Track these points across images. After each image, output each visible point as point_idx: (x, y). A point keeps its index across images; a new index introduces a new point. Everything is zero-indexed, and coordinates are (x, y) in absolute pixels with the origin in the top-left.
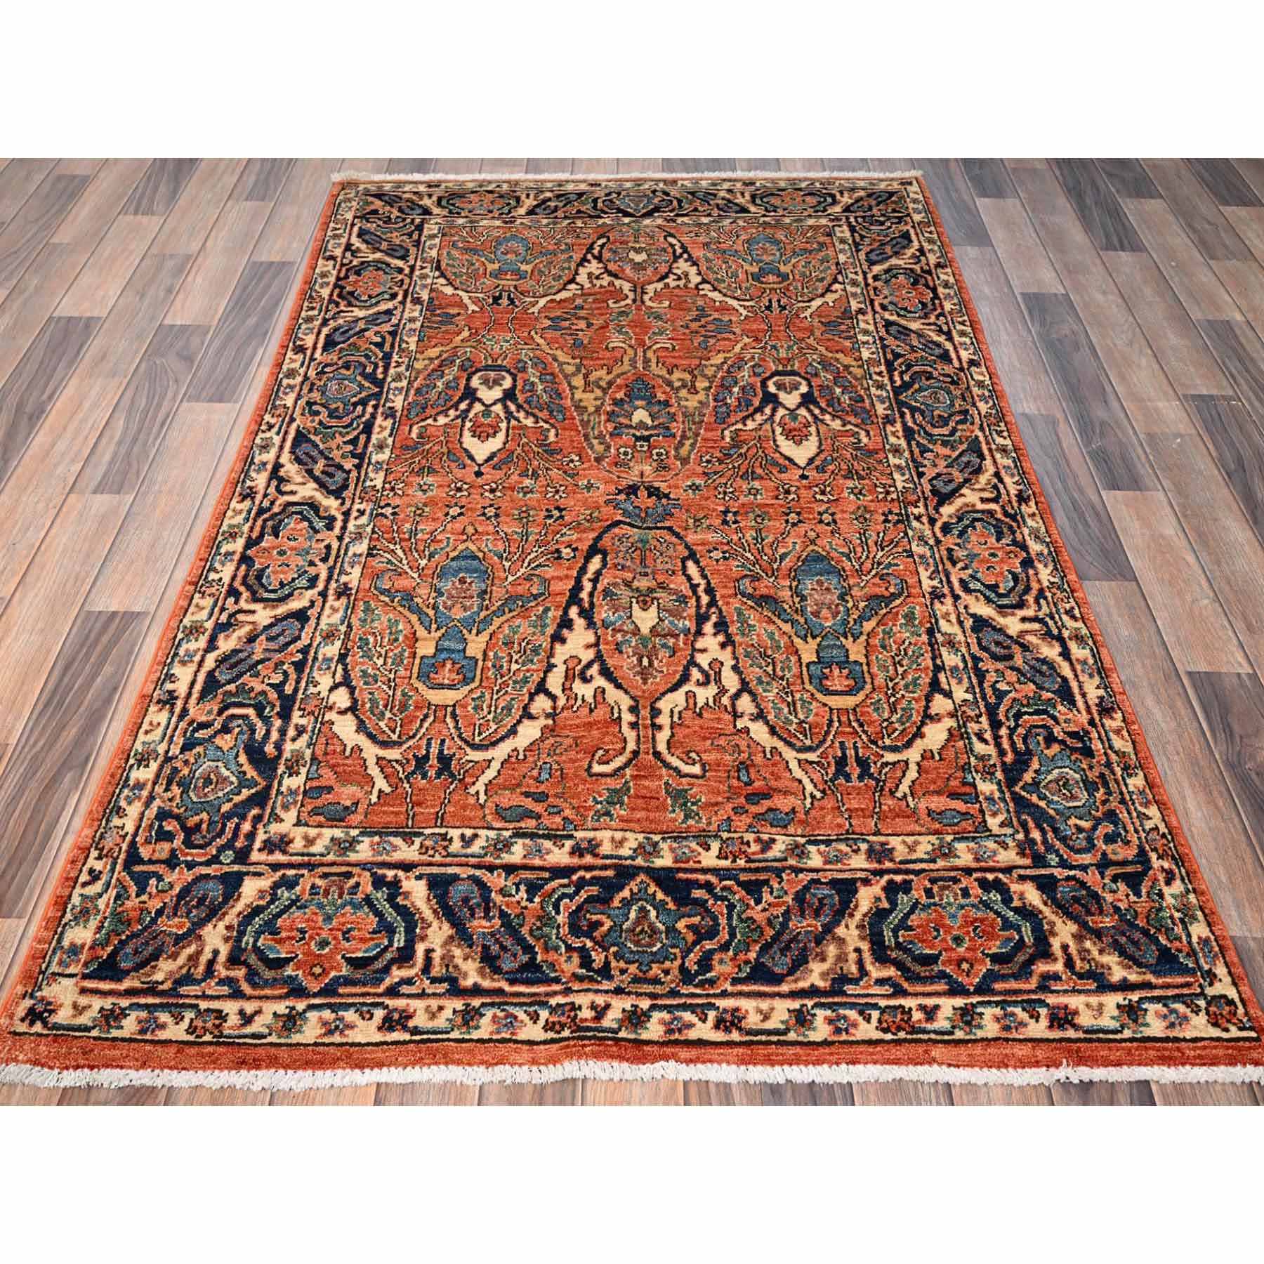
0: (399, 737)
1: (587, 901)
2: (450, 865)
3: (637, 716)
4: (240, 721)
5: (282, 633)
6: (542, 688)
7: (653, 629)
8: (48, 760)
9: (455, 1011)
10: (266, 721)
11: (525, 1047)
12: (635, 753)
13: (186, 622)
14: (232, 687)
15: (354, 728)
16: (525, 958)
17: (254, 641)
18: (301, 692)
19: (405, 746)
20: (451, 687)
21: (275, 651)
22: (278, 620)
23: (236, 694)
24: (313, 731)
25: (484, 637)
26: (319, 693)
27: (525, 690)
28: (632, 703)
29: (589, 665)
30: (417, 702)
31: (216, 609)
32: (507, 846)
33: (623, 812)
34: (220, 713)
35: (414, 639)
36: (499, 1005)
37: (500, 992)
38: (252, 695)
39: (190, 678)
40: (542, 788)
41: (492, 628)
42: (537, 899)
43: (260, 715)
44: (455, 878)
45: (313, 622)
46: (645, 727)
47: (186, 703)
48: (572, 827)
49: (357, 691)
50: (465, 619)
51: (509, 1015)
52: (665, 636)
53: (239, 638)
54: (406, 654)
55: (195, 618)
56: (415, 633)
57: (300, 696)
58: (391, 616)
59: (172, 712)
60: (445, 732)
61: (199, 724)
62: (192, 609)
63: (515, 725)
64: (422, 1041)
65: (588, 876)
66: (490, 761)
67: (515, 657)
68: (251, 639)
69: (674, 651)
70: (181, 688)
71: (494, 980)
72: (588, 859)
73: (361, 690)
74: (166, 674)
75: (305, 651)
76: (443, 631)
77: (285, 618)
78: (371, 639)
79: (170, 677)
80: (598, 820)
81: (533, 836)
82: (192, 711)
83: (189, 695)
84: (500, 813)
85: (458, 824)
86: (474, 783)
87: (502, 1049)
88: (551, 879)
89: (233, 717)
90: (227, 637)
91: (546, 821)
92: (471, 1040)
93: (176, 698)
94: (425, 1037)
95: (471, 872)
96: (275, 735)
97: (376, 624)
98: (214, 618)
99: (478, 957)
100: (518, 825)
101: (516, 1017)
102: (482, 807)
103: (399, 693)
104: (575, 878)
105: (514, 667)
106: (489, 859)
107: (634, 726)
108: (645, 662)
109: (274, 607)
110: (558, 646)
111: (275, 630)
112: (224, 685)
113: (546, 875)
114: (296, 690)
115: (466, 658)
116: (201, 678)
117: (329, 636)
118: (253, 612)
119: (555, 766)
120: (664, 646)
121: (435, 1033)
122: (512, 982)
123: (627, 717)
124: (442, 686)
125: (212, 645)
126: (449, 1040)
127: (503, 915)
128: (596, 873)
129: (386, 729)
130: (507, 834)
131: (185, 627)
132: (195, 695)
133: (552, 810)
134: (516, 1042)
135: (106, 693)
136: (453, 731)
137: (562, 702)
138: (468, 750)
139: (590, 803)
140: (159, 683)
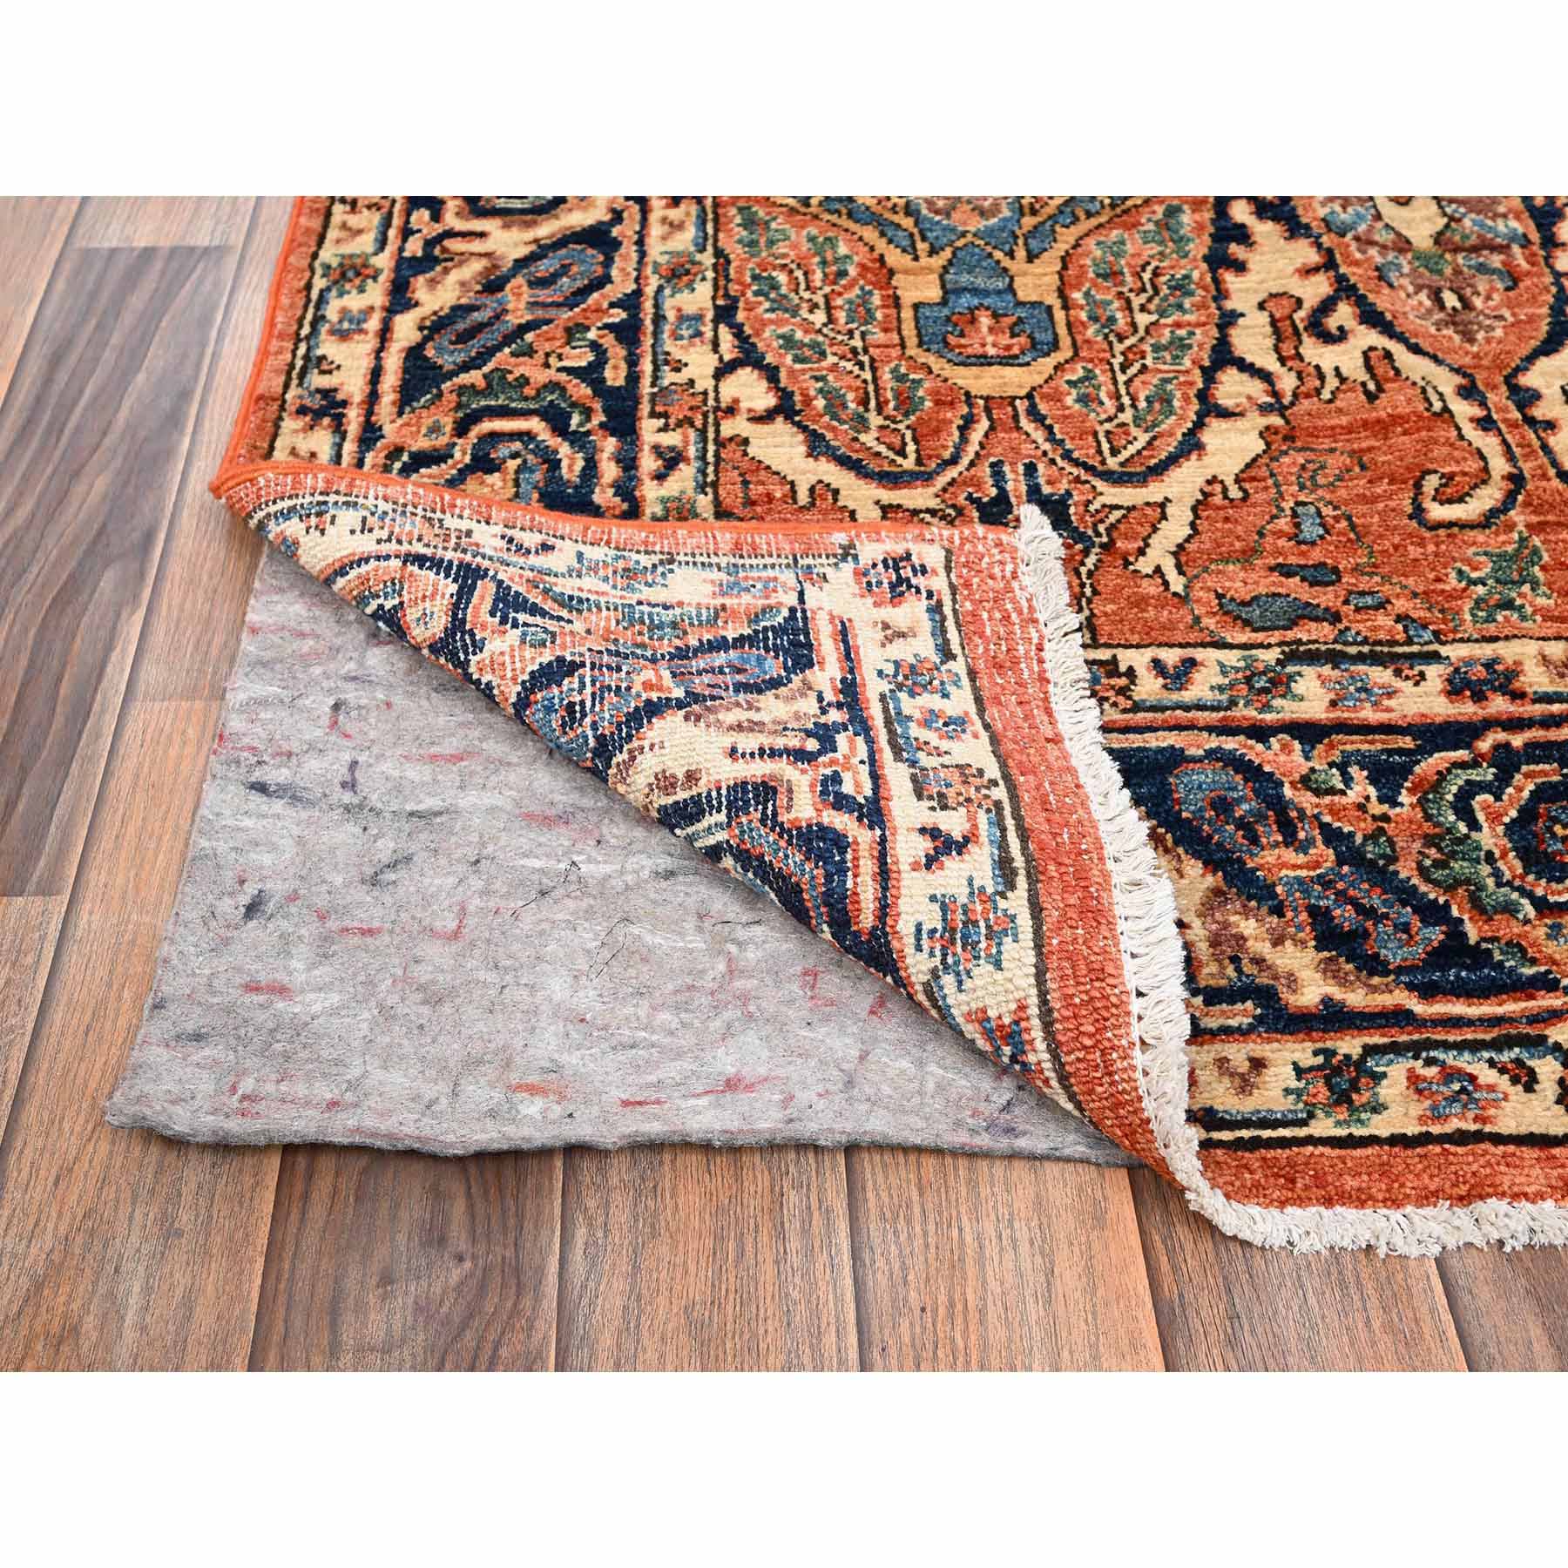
0: (919, 462)
1: (1539, 794)
2: (1152, 729)
3: (1483, 404)
4: (517, 446)
5: (564, 270)
6: (1223, 356)
7: (1438, 238)
8: (50, 542)
9: (1299, 1072)
10: (578, 440)
11: (1529, 1153)
12: (1516, 480)
13: (328, 255)
14: (474, 377)
15: (803, 449)
16: (1436, 934)
17: (501, 288)
18: (646, 381)
19: (941, 481)
20: (1007, 360)
21: (558, 305)
22: (542, 251)
23: (488, 391)
24: (703, 457)
25: (1048, 266)
26: (691, 383)
27: (1187, 363)
28: (1459, 380)
29: (1327, 306)
30: (934, 393)
31: (392, 233)
32: (1280, 684)
33: (1541, 601)
34: (461, 429)
35: (883, 273)
36: (1415, 1049)
37: (1400, 1017)
38: (528, 391)
39: (366, 363)
40: (1316, 555)
41: (1061, 247)
42: (1404, 798)
43: (560, 428)
44: (1175, 758)
45: (629, 250)
46: (1513, 425)
47: (370, 413)
48: (1427, 636)
49: (783, 375)
50: (990, 232)
51: (1449, 1074)
52: (1475, 249)
53: (463, 284)
54: (876, 300)
55: (347, 249)
56: (881, 258)
57: (646, 388)
58: (814, 231)
59: (339, 429)
60: (1027, 448)
61: (413, 455)
62: (332, 234)
63: (1192, 433)
64: (1239, 1144)
65: (1517, 741)
66: (1162, 506)
67: (1137, 302)
68: (493, 284)
69: (1513, 279)
70: (352, 384)
71: (1374, 989)
72: (1499, 705)
73: (791, 372)
74: (307, 358)
75: (631, 302)
76: (948, 253)
77: (562, 242)
78: (782, 278)
79: (320, 363)
80: (1490, 619)
81: (1335, 658)
82: (391, 430)
83: (373, 397)
84: (1234, 610)
85: (1135, 639)
86: (1141, 552)
87: (1468, 1159)
88: (1425, 751)
89: (495, 437)
90: (433, 283)
91: (1360, 626)
92: (1373, 1140)
93: (344, 404)
94: (1245, 1133)
95: (1213, 742)
96: (609, 471)
97: (781, 248)
98: (391, 248)
99: (1306, 934)
100: (1290, 635)
101: (1473, 1079)
102: (1182, 599)
103: (886, 376)
104: (1484, 745)
105: (1143, 320)
106: (1245, 712)
107: (1486, 423)
108: (1451, 300)
109: (529, 225)
110: (1230, 279)
111: (545, 267)
112: (455, 373)
113: (1407, 742)
114: (633, 378)
115: (1020, 304)
116: (393, 362)
117: (679, 273)
118: (482, 235)
119: (1327, 511)
120: (1482, 269)
121: (1264, 1123)
122: (1428, 992)
123: (1464, 410)
124: (984, 361)
125: (400, 298)
126: (1310, 1140)
127: (1332, 836)
128: (1536, 734)
129: (882, 449)
130: (1270, 656)
131: (327, 267)
132: (388, 397)
133: (1362, 602)
134: (1498, 1139)
135: (166, 404)
136: (1047, 446)
137: (1287, 383)
138: (1100, 485)
139: (1453, 582)
140: (295, 373)
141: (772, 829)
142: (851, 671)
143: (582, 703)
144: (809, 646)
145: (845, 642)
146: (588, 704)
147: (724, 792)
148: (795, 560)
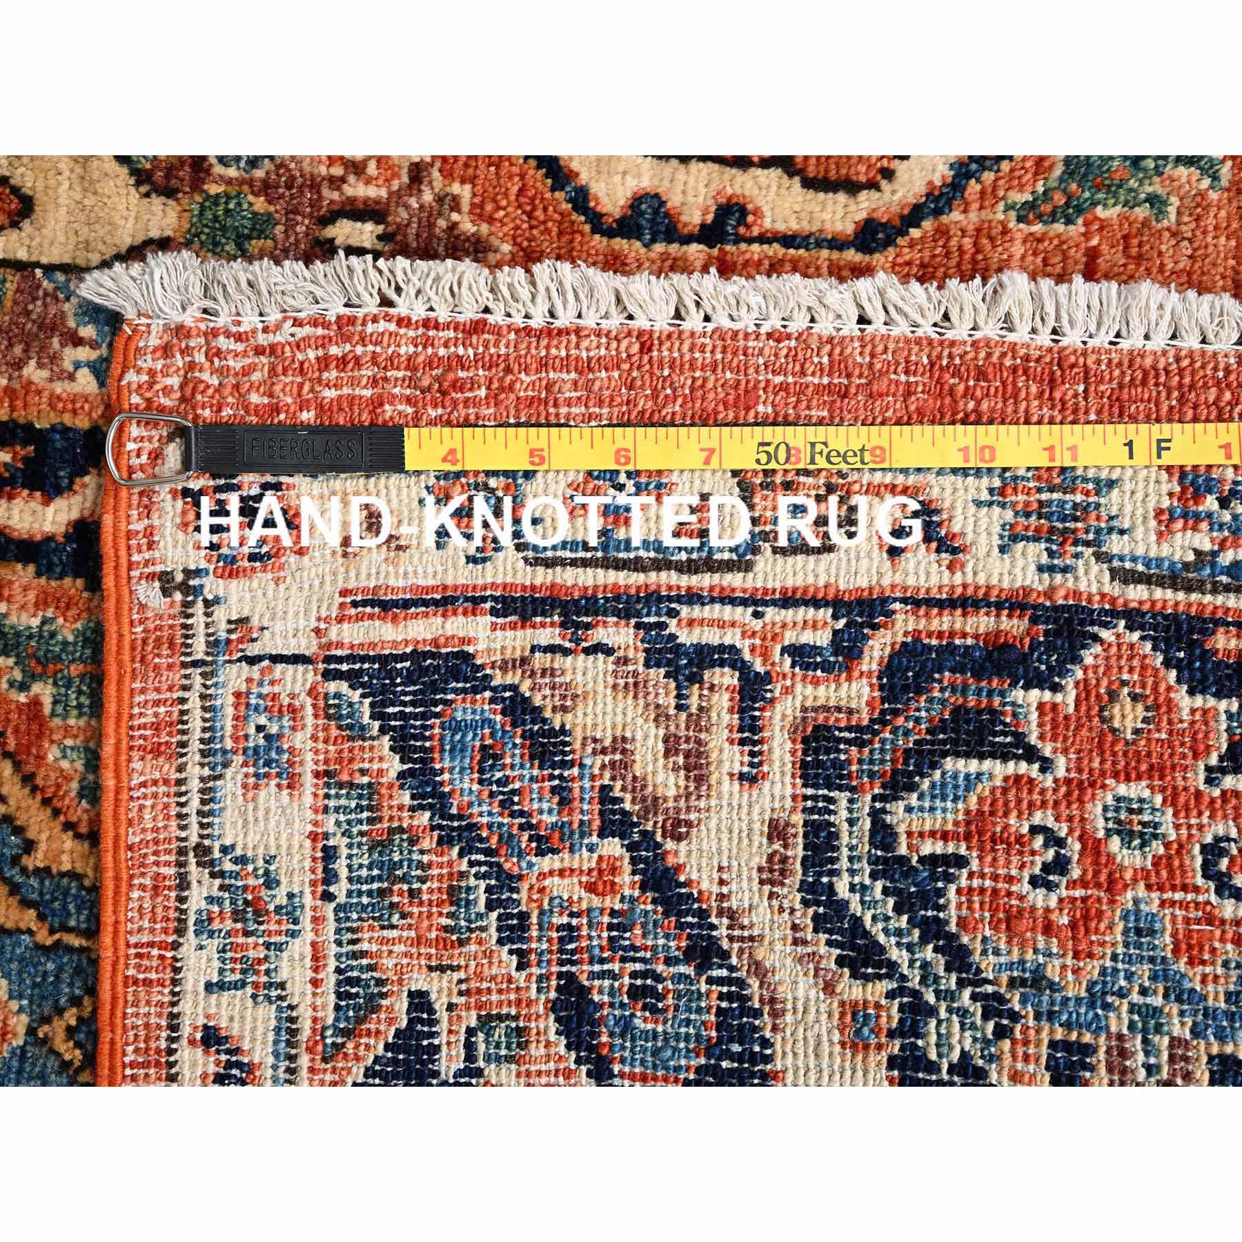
141: (875, 733)
142: (477, 601)
143: (634, 975)
144: (417, 656)
145: (406, 604)
146: (638, 966)
147: (810, 791)
148: (195, 664)
